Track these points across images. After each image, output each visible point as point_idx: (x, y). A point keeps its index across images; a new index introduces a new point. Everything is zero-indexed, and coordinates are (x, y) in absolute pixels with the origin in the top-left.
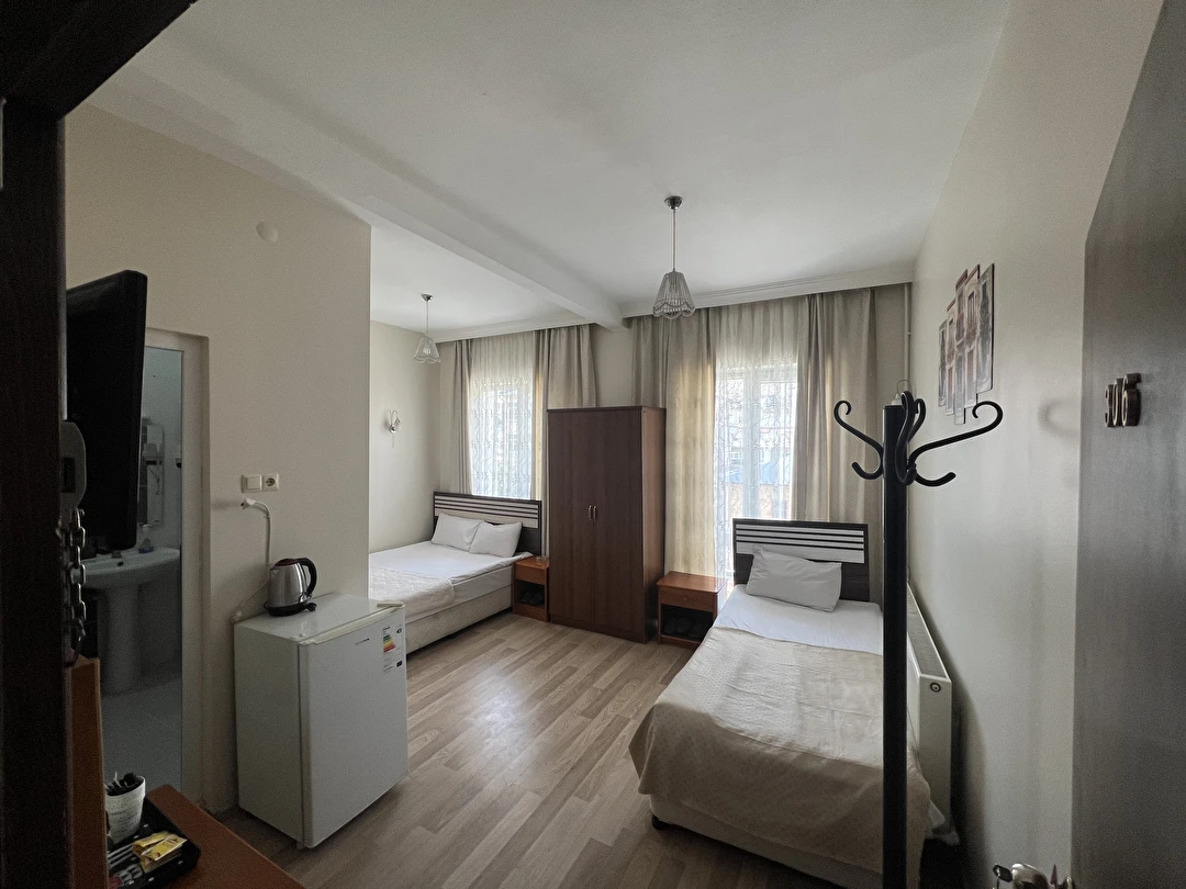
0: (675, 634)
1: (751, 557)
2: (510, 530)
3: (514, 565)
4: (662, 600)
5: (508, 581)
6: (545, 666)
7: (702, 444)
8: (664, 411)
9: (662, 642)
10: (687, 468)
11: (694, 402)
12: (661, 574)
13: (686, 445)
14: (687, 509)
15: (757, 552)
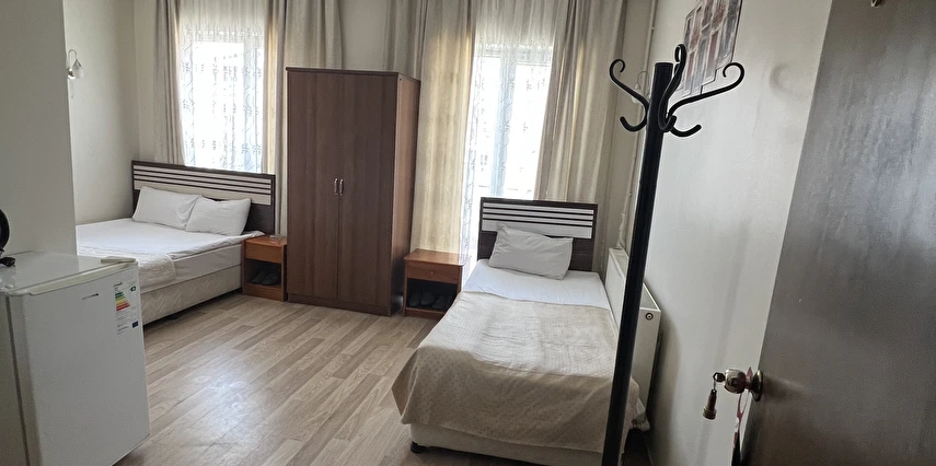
0: (420, 306)
1: (495, 234)
2: (237, 207)
3: (244, 243)
4: (408, 274)
5: (237, 260)
6: (287, 339)
7: (455, 123)
8: (418, 83)
9: (407, 314)
10: (439, 145)
11: (450, 76)
12: (407, 252)
13: (439, 120)
14: (436, 188)
15: (500, 228)
